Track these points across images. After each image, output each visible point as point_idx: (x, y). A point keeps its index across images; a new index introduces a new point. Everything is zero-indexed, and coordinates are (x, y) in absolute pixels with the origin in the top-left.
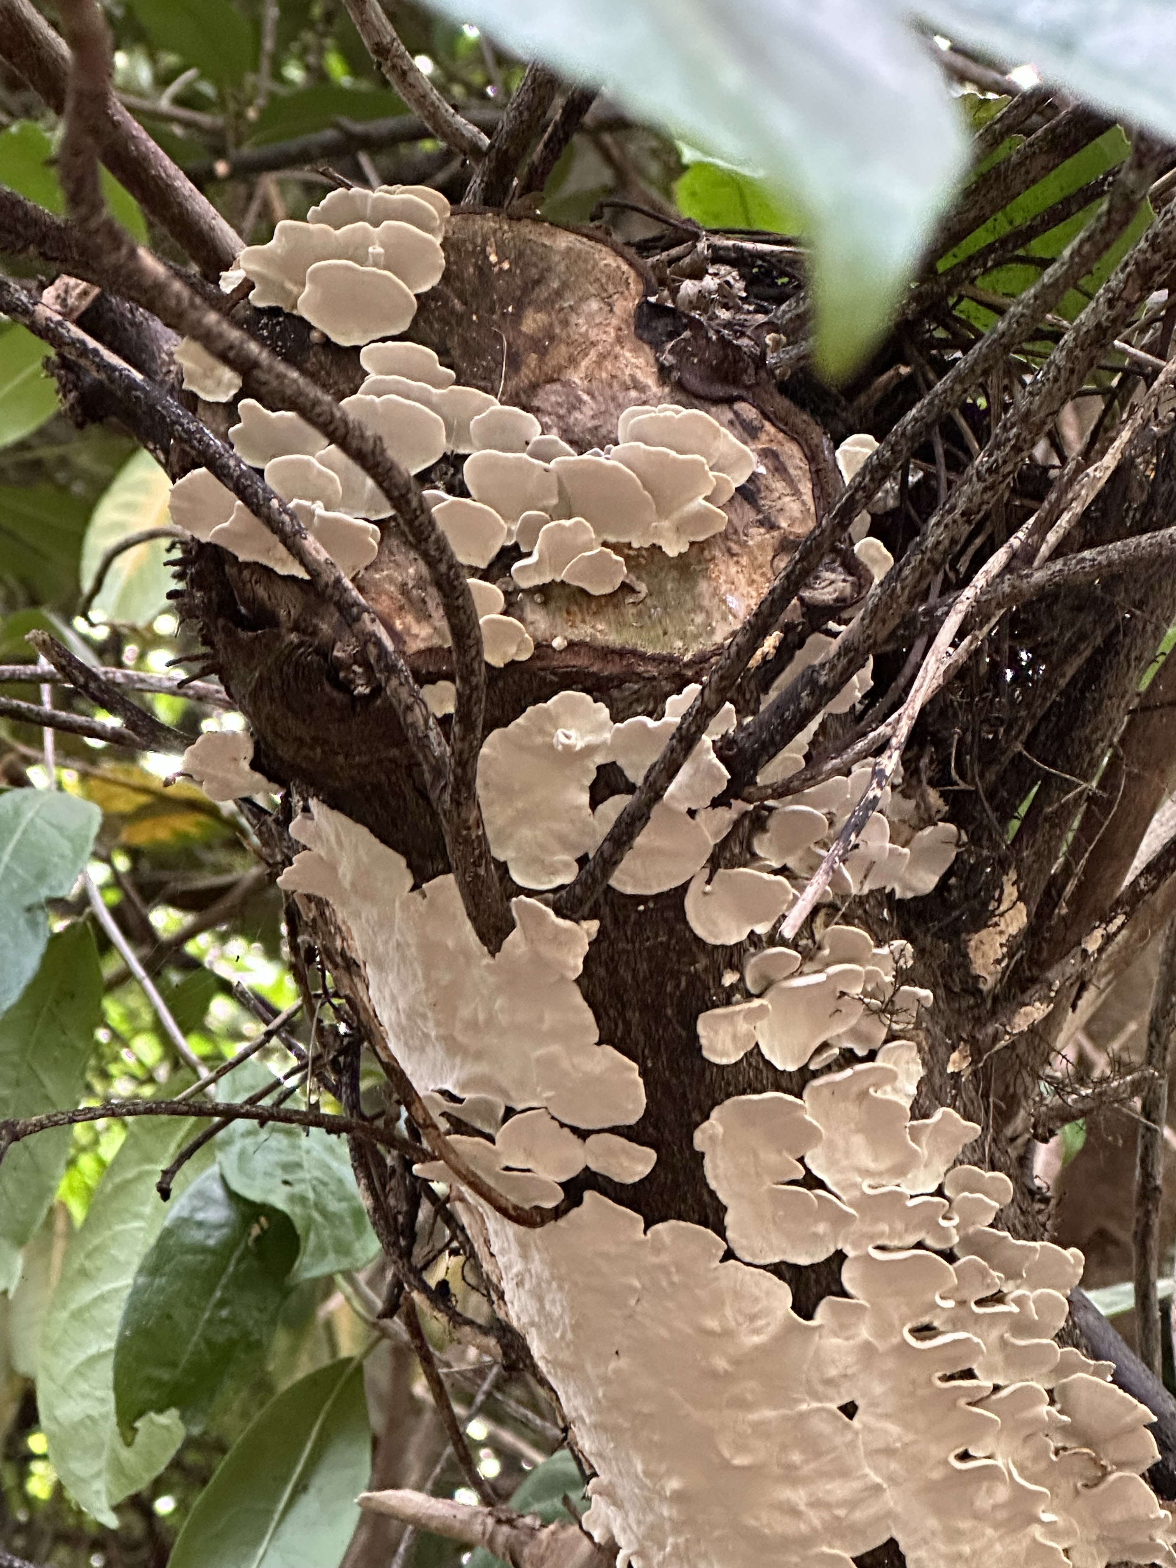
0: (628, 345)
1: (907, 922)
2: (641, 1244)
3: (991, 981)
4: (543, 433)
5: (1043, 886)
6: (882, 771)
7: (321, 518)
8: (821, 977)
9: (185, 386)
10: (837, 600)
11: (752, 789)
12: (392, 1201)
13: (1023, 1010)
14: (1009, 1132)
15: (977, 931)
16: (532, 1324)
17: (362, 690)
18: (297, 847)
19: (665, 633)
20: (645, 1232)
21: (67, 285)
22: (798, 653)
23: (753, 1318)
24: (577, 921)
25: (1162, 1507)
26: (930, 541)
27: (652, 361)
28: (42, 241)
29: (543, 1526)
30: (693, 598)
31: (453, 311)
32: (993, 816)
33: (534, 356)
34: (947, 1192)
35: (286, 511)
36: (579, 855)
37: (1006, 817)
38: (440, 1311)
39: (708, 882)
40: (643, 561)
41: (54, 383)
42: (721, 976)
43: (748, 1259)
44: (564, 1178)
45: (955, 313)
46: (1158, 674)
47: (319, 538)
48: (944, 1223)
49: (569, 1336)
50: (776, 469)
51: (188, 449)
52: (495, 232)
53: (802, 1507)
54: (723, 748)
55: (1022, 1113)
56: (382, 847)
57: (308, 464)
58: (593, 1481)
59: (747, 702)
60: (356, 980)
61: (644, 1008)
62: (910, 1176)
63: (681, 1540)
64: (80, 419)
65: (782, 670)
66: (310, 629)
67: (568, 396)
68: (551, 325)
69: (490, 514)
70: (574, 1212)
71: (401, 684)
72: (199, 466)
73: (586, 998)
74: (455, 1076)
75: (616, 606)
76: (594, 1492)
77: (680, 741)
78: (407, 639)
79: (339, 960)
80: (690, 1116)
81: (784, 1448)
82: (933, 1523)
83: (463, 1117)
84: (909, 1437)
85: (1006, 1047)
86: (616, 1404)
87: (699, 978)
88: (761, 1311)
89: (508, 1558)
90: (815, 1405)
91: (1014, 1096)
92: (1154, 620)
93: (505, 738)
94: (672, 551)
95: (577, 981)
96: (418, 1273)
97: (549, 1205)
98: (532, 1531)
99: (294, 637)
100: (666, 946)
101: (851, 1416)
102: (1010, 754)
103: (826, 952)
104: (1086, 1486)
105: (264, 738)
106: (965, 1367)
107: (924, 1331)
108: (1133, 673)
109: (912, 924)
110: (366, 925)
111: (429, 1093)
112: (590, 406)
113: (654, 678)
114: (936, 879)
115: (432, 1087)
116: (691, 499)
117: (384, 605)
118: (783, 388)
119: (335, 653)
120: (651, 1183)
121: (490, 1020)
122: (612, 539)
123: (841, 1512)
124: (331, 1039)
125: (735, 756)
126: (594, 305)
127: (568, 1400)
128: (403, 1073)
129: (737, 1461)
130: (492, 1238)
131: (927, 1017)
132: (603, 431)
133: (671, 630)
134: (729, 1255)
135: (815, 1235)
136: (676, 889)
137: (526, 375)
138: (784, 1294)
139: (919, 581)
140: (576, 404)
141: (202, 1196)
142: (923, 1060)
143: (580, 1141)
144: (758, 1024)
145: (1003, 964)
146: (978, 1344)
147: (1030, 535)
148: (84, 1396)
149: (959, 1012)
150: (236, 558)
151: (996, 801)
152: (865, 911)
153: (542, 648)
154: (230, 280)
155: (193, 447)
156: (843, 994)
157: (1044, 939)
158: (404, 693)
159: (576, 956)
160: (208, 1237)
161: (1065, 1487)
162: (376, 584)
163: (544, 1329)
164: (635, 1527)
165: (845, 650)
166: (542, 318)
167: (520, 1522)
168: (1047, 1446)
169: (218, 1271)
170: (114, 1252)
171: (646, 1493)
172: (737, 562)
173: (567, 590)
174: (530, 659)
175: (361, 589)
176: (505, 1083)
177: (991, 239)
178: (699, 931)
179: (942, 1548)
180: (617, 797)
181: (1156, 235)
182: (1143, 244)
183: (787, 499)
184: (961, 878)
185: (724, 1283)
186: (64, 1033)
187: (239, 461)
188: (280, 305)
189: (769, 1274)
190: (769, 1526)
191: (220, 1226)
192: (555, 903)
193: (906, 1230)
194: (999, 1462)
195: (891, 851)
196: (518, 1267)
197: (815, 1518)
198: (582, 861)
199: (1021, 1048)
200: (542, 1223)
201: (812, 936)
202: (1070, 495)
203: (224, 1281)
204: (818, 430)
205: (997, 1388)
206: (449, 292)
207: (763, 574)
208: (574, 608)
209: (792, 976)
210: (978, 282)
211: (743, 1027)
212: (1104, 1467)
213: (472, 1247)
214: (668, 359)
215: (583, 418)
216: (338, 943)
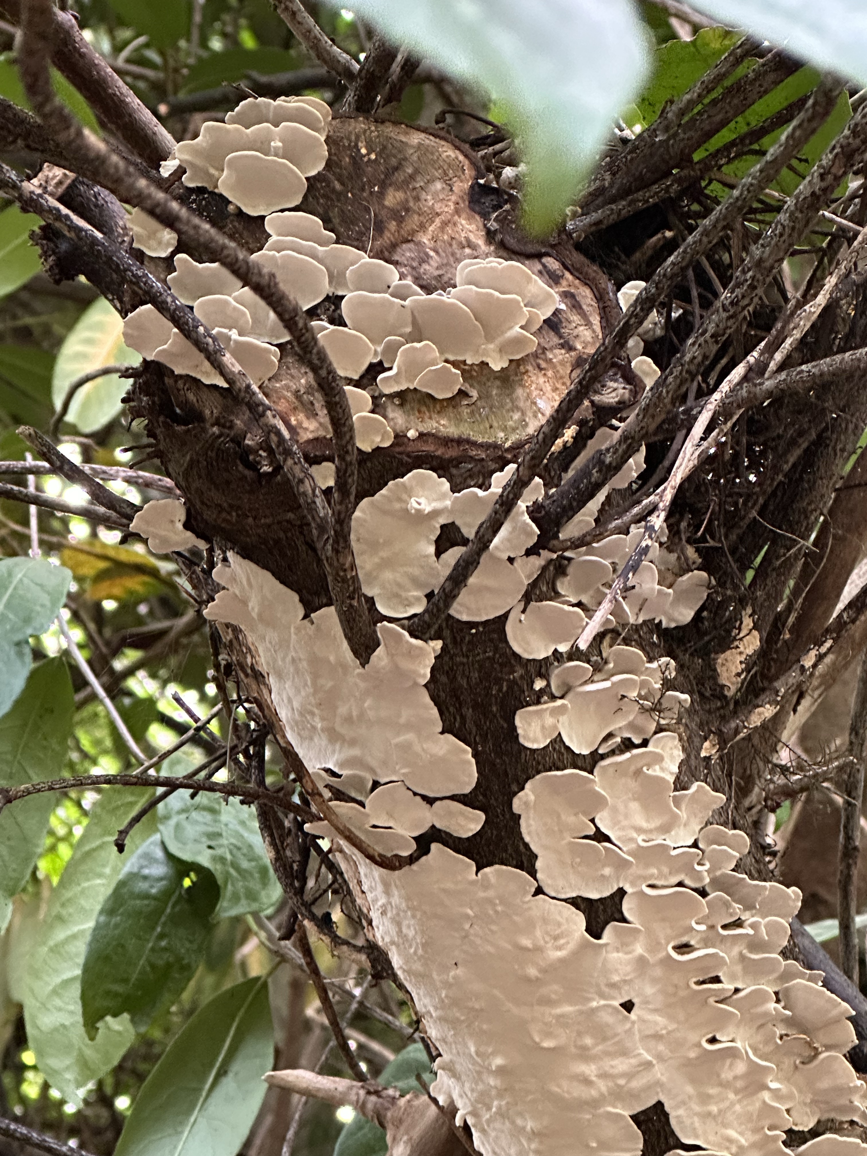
0: (464, 215)
1: (671, 645)
2: (473, 883)
3: (733, 689)
4: (400, 279)
5: (771, 618)
6: (653, 527)
7: (236, 342)
8: (607, 684)
9: (135, 245)
10: (619, 402)
11: (555, 542)
12: (288, 853)
13: (757, 710)
14: (747, 803)
15: (723, 652)
16: (393, 943)
17: (266, 469)
18: (218, 588)
19: (491, 427)
20: (477, 874)
21: (47, 176)
22: (590, 442)
23: (556, 938)
24: (426, 641)
25: (859, 1078)
26: (687, 358)
27: (481, 225)
28: (27, 135)
29: (402, 1096)
30: (512, 401)
31: (334, 190)
32: (735, 566)
33: (394, 223)
34: (701, 845)
35: (210, 336)
36: (428, 591)
37: (744, 568)
38: (325, 934)
39: (523, 612)
40: (475, 374)
41: (38, 250)
42: (533, 682)
43: (553, 894)
44: (416, 834)
45: (707, 192)
46: (857, 462)
47: (234, 354)
48: (698, 868)
49: (420, 952)
50: (574, 306)
51: (136, 289)
52: (365, 131)
53: (594, 1079)
54: (535, 512)
55: (756, 790)
56: (281, 586)
57: (226, 302)
58: (439, 1060)
59: (552, 478)
60: (262, 687)
61: (476, 706)
62: (673, 833)
63: (503, 1103)
64: (57, 277)
65: (578, 454)
66: (228, 424)
67: (419, 252)
68: (407, 201)
69: (361, 338)
70: (424, 859)
71: (295, 463)
72: (145, 303)
73: (433, 698)
74: (336, 756)
75: (454, 407)
76: (440, 1068)
77: (501, 505)
78: (299, 430)
79: (249, 671)
80: (509, 786)
81: (580, 1034)
82: (690, 1089)
83: (341, 788)
84: (672, 1026)
85: (743, 739)
86: (455, 1003)
87: (517, 684)
88: (562, 933)
89: (376, 1121)
90: (602, 1002)
91: (750, 776)
92: (854, 420)
93: (372, 503)
94: (496, 365)
95: (426, 686)
96: (308, 906)
97: (405, 853)
98: (393, 1100)
99: (215, 429)
100: (491, 659)
101: (629, 1011)
102: (747, 521)
103: (611, 665)
104: (803, 1063)
105: (194, 506)
106: (713, 975)
107: (684, 948)
108: (839, 461)
109: (675, 646)
110: (269, 645)
111: (316, 770)
112: (435, 259)
113: (483, 459)
114: (692, 614)
115: (318, 766)
116: (511, 328)
117: (282, 406)
118: (579, 247)
119: (247, 442)
120: (481, 838)
121: (362, 715)
122: (451, 358)
123: (622, 1082)
124: (243, 734)
125: (543, 517)
126: (438, 185)
127: (420, 1000)
128: (297, 755)
129: (546, 1044)
130: (363, 879)
131: (686, 716)
132: (445, 279)
133: (495, 424)
134: (539, 891)
135: (602, 876)
136: (499, 617)
137: (388, 237)
138: (580, 920)
139: (679, 387)
140: (425, 259)
141: (148, 857)
142: (683, 747)
143: (428, 806)
144: (561, 719)
145: (743, 677)
146: (723, 957)
147: (762, 354)
148: (60, 1009)
149: (709, 712)
150: (173, 372)
151: (737, 556)
152: (640, 636)
153: (400, 437)
154: (167, 168)
155: (140, 288)
156: (623, 697)
157: (773, 659)
158: (297, 469)
159: (425, 666)
160: (152, 887)
161: (788, 1062)
162: (276, 391)
163: (402, 946)
164: (469, 1094)
165: (625, 438)
166: (400, 195)
167: (384, 1093)
168: (775, 1032)
169: (158, 912)
170: (83, 902)
171: (477, 1068)
172: (545, 374)
173: (418, 396)
174: (391, 446)
175: (266, 395)
176: (374, 763)
177: (734, 136)
178: (516, 648)
179: (697, 1108)
180: (456, 548)
181: (856, 125)
182: (846, 132)
183: (582, 328)
184: (711, 612)
185: (535, 913)
186: (45, 739)
187: (174, 299)
188: (205, 185)
189: (569, 905)
190: (568, 1092)
191: (161, 879)
192: (409, 627)
193: (670, 873)
194: (739, 1044)
195: (659, 591)
196: (382, 901)
197: (603, 1086)
198: (430, 596)
199: (756, 740)
200: (400, 867)
201: (600, 654)
202: (792, 326)
203: (163, 919)
204: (605, 277)
205: (737, 990)
206: (330, 176)
207: (564, 384)
208: (424, 409)
209: (585, 683)
210: (723, 169)
211: (549, 721)
212: (816, 1049)
213: (348, 887)
214: (493, 225)
215: (430, 269)
216: (249, 660)
